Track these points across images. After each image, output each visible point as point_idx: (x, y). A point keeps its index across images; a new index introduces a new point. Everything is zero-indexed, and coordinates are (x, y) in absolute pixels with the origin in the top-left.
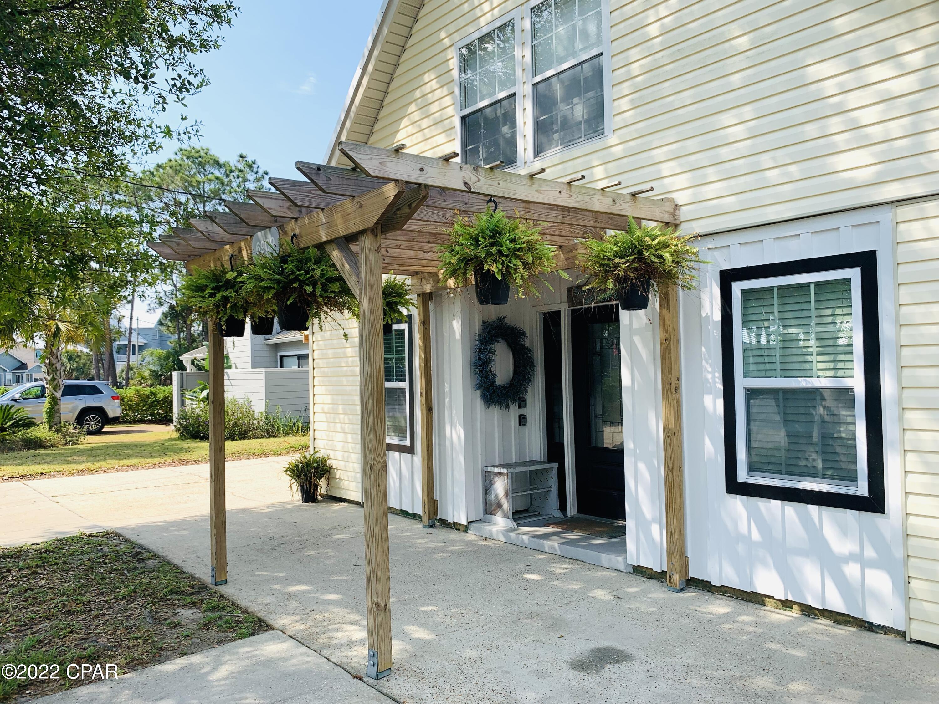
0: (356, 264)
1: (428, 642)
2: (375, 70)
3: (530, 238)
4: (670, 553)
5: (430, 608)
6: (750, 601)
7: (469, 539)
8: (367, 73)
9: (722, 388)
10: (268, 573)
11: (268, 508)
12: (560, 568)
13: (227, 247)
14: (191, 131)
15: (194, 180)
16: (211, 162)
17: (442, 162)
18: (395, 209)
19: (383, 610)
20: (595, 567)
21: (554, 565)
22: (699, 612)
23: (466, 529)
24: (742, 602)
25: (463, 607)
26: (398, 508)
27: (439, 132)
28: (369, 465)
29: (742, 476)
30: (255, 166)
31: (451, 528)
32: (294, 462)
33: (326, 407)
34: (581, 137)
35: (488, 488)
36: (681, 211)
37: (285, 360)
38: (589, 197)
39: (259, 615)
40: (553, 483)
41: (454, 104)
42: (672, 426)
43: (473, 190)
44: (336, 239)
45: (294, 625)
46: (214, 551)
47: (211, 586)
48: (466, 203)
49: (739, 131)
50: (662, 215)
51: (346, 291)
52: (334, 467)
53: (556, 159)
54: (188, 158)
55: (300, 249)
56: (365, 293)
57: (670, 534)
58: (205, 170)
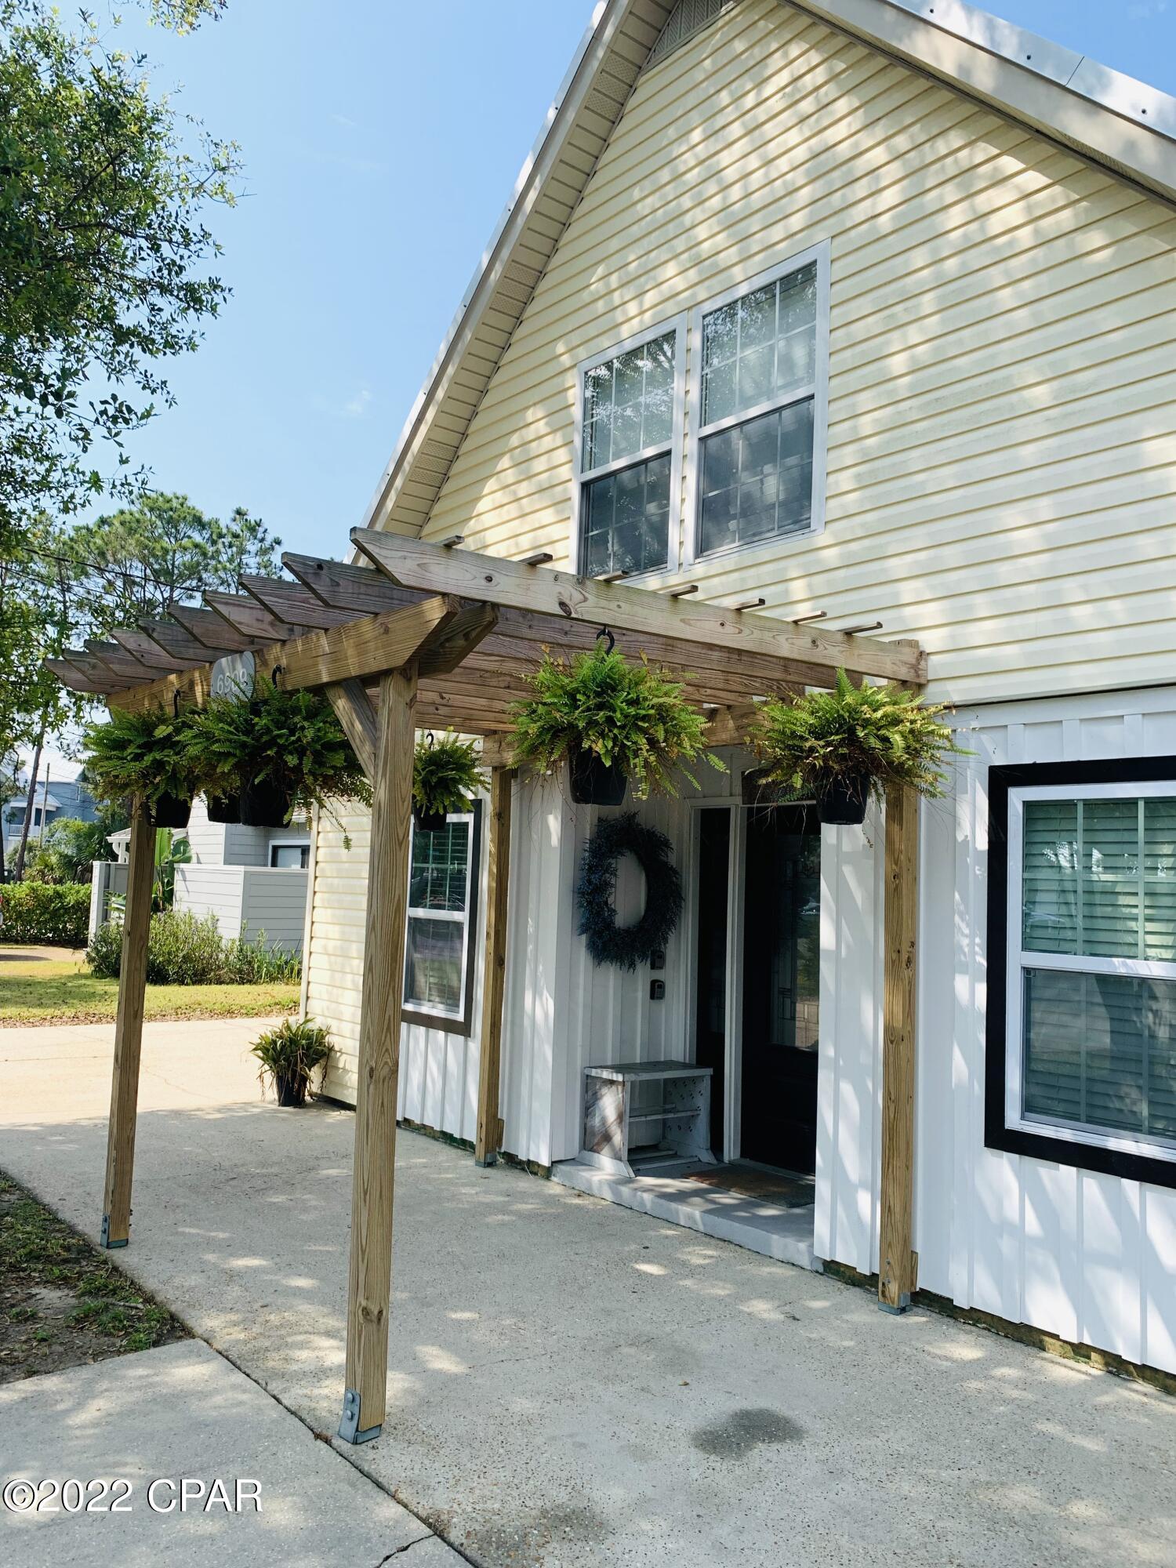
0: (374, 723)
1: (454, 1378)
2: (448, 397)
3: (661, 700)
4: (886, 1244)
5: (467, 1315)
6: (1020, 1341)
7: (551, 1192)
8: (434, 402)
9: (985, 963)
10: (201, 1232)
11: (219, 1111)
12: (700, 1255)
13: (173, 677)
14: (133, 482)
15: (158, 546)
16: (189, 518)
17: (524, 568)
18: (443, 638)
19: (376, 1320)
20: (759, 1257)
21: (690, 1249)
22: (929, 1354)
23: (548, 1173)
24: (1006, 1340)
25: (523, 1316)
26: (437, 1128)
27: (545, 505)
28: (368, 1068)
29: (1013, 1119)
30: (261, 530)
31: (523, 1169)
32: (269, 1035)
33: (331, 944)
34: (773, 529)
35: (589, 1105)
36: (930, 663)
37: (281, 853)
38: (771, 634)
39: (173, 1308)
40: (703, 1102)
41: (571, 461)
42: (898, 1023)
43: (574, 615)
44: (345, 680)
45: (231, 1330)
46: (111, 1188)
47: (99, 1248)
48: (566, 633)
49: (1028, 538)
50: (896, 668)
51: (354, 767)
52: (337, 1048)
53: (730, 563)
54: (151, 510)
55: (285, 692)
56: (384, 775)
57: (887, 1210)
58: (178, 531)
